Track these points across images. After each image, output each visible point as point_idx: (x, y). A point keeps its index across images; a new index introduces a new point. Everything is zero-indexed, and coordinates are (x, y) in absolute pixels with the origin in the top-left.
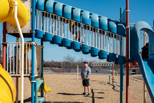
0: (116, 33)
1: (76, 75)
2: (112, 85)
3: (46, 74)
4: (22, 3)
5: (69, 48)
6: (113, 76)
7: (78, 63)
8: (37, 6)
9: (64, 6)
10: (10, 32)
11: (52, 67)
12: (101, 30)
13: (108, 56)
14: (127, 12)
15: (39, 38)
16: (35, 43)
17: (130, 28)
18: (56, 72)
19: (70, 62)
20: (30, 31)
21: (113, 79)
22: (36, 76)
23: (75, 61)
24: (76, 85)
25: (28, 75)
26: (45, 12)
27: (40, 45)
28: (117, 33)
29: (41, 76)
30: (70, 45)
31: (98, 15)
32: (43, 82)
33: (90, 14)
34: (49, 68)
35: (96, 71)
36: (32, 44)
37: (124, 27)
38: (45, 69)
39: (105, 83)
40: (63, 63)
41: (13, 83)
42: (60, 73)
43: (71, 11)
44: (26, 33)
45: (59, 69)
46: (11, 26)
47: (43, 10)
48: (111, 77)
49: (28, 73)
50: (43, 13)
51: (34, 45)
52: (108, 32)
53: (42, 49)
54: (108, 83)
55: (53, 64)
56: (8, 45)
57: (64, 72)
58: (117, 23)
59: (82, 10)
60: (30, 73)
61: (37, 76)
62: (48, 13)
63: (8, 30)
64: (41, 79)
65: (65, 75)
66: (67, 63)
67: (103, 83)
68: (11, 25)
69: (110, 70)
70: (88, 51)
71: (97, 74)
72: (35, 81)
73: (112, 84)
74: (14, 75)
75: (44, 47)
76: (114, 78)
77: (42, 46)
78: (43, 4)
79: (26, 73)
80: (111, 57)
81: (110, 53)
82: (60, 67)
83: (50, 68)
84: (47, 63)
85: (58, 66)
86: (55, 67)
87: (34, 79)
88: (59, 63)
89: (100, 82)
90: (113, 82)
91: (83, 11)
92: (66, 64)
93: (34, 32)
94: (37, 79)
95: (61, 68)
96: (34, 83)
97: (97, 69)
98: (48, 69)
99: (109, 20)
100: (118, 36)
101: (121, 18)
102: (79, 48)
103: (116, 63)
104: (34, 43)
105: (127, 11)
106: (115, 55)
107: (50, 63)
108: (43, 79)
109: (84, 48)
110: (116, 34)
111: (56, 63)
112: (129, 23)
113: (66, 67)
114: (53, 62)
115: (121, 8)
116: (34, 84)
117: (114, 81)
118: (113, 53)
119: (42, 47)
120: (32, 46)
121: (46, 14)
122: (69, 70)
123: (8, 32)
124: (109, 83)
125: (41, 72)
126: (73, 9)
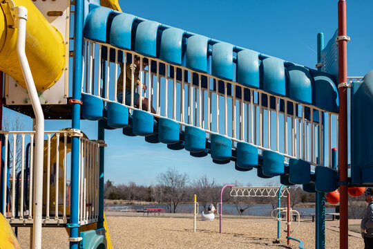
0: (310, 102)
1: (192, 220)
2: (286, 247)
3: (116, 216)
4: (47, 22)
5: (174, 146)
6: (290, 223)
7: (195, 190)
8: (88, 31)
9: (161, 29)
10: (13, 102)
11: (132, 198)
12: (266, 95)
13: (286, 168)
14: (341, 42)
15: (94, 118)
16: (81, 132)
17: (352, 88)
18: (142, 212)
19: (176, 187)
20: (68, 99)
21: (288, 231)
22: (83, 223)
23: (187, 184)
24: (191, 245)
25: (61, 221)
26: (109, 46)
27: (97, 139)
28: (314, 103)
29: (98, 224)
30: (177, 138)
31: (257, 54)
32: (102, 242)
33: (236, 50)
34: (124, 202)
35: (242, 211)
36: (72, 135)
37: (332, 84)
38: (115, 203)
39: (266, 242)
40: (158, 188)
41: (13, 243)
42: (150, 214)
43: (180, 43)
44: (57, 103)
45: (148, 203)
46: (16, 86)
47: (105, 40)
48: (283, 227)
49: (61, 216)
50: (104, 49)
51: (78, 137)
52: (286, 99)
53: (102, 149)
54: (274, 242)
55: (134, 191)
56: (7, 137)
57: (159, 211)
58: (311, 74)
59: (213, 40)
60: (67, 216)
61: (87, 223)
62: (117, 49)
63: (7, 96)
64: (98, 233)
65: (163, 220)
66: (167, 190)
67: (262, 241)
68: (15, 82)
69: (280, 208)
70: (229, 154)
71: (242, 216)
72: (80, 239)
73: (286, 244)
74: (22, 222)
75: (106, 145)
76: (291, 230)
77: (101, 141)
78: (102, 24)
79: (54, 215)
80: (295, 172)
81: (291, 160)
82: (150, 199)
83: (127, 202)
84: (119, 188)
85: (146, 196)
86: (138, 199)
87: (76, 231)
88: (149, 190)
89: (254, 239)
90: (288, 238)
91: (215, 43)
92: (165, 193)
93: (78, 101)
94: (86, 233)
95: (154, 201)
96: (76, 243)
97: (242, 205)
98: (121, 204)
99: (288, 67)
100: (314, 110)
101: (319, 61)
102: (203, 146)
103: (307, 188)
104: (77, 132)
105: (341, 38)
106: (308, 165)
107: (127, 189)
108: (104, 233)
109: (218, 145)
110: (309, 104)
111: (141, 188)
112: (346, 76)
113: (165, 200)
114: (133, 186)
115: (319, 36)
116: (76, 247)
117: (291, 236)
118: (300, 160)
119: (102, 145)
120: (71, 140)
121: (112, 51)
122: (173, 207)
123: (8, 102)
124: (277, 242)
125: (97, 214)
126: (186, 36)
